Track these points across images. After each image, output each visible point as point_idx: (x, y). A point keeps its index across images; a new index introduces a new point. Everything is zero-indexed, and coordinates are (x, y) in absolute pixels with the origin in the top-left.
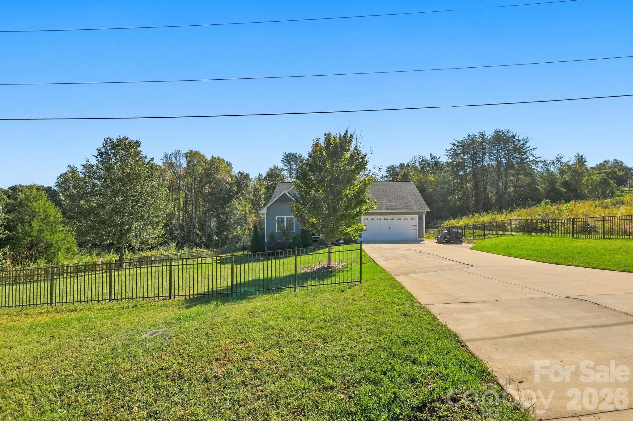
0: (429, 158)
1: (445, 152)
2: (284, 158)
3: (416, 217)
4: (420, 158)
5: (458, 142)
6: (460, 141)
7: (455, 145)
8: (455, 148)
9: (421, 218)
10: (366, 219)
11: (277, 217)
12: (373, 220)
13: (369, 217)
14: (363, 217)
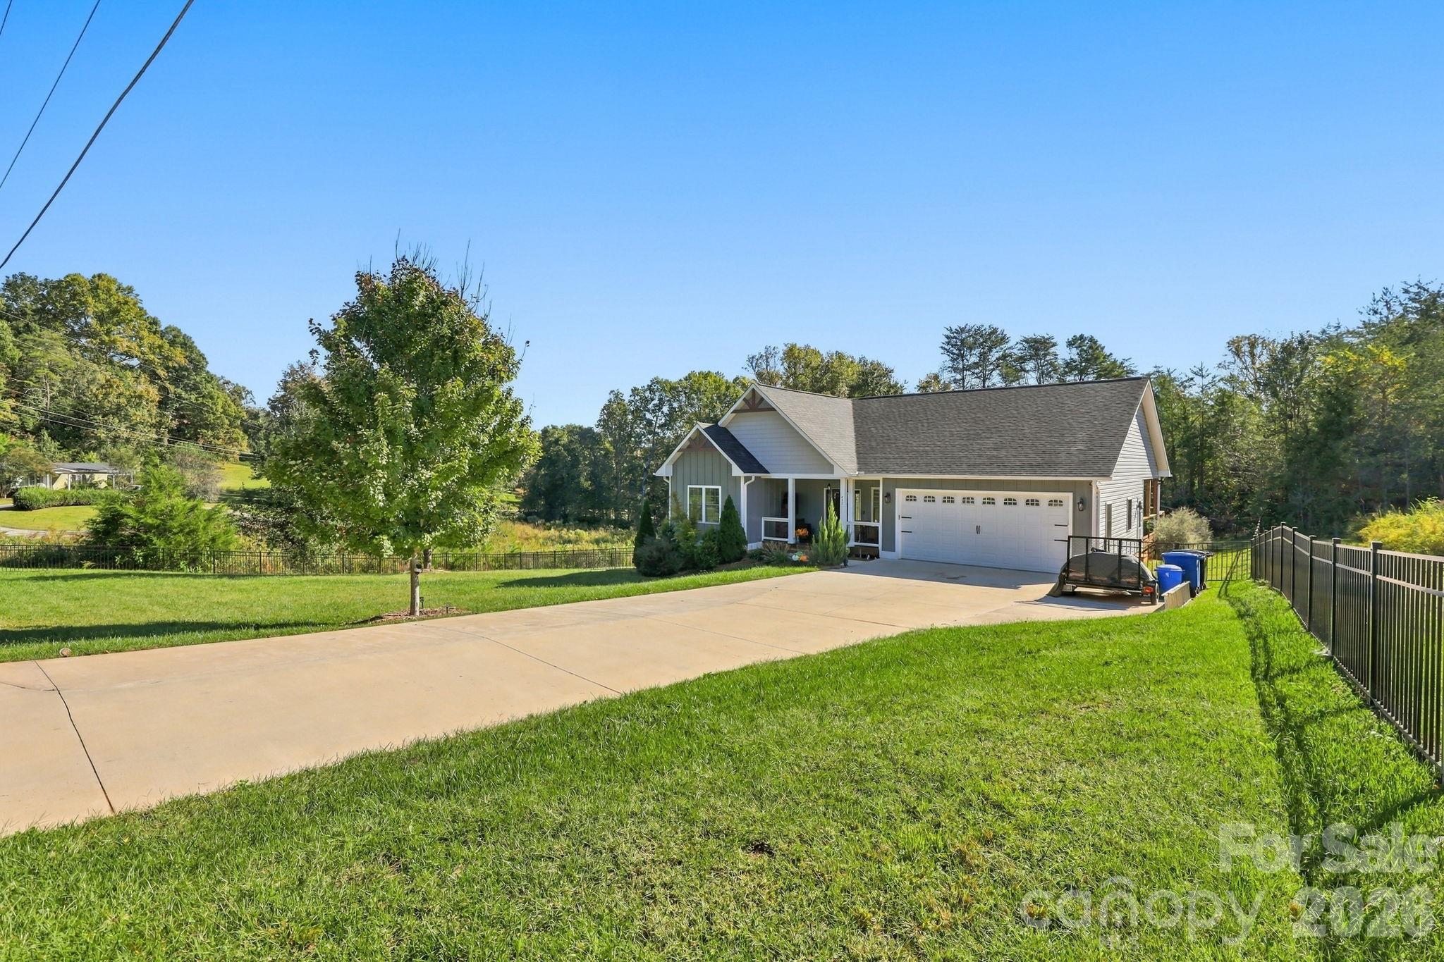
3: (1068, 497)
9: (1082, 502)
10: (911, 498)
11: (689, 486)
12: (931, 503)
13: (920, 493)
14: (900, 494)
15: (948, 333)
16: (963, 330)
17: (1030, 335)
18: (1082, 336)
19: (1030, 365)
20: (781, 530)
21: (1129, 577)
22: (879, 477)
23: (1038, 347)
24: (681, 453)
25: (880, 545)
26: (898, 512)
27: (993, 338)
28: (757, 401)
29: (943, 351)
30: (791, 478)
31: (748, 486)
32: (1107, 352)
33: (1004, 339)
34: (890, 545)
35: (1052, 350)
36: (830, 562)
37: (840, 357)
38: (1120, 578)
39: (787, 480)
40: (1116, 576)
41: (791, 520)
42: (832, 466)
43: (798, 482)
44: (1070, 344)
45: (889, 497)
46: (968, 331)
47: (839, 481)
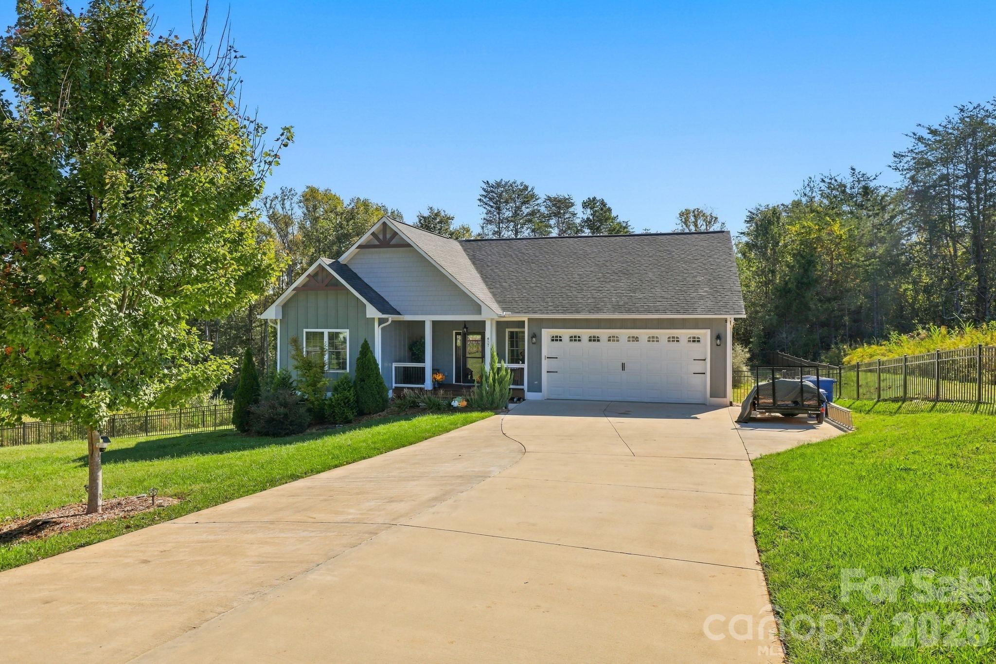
0: (848, 180)
1: (891, 160)
2: (484, 193)
3: (706, 335)
4: (823, 181)
5: (934, 132)
6: (935, 126)
7: (920, 139)
8: (921, 147)
9: (718, 337)
10: (556, 339)
11: (305, 330)
12: (577, 343)
13: (566, 333)
14: (546, 334)
15: (485, 186)
16: (498, 185)
17: (553, 195)
18: (594, 199)
19: (552, 222)
20: (418, 376)
21: (810, 400)
22: (524, 318)
23: (560, 205)
24: (295, 292)
25: (525, 387)
26: (545, 352)
27: (525, 195)
28: (388, 236)
29: (480, 204)
30: (428, 320)
31: (382, 328)
32: (614, 214)
33: (533, 196)
34: (536, 387)
35: (571, 210)
36: (494, 405)
37: (366, 204)
38: (803, 401)
39: (424, 322)
40: (799, 400)
41: (428, 365)
42: (480, 306)
43: (435, 323)
44: (585, 205)
45: (536, 337)
46: (504, 187)
47: (484, 322)
